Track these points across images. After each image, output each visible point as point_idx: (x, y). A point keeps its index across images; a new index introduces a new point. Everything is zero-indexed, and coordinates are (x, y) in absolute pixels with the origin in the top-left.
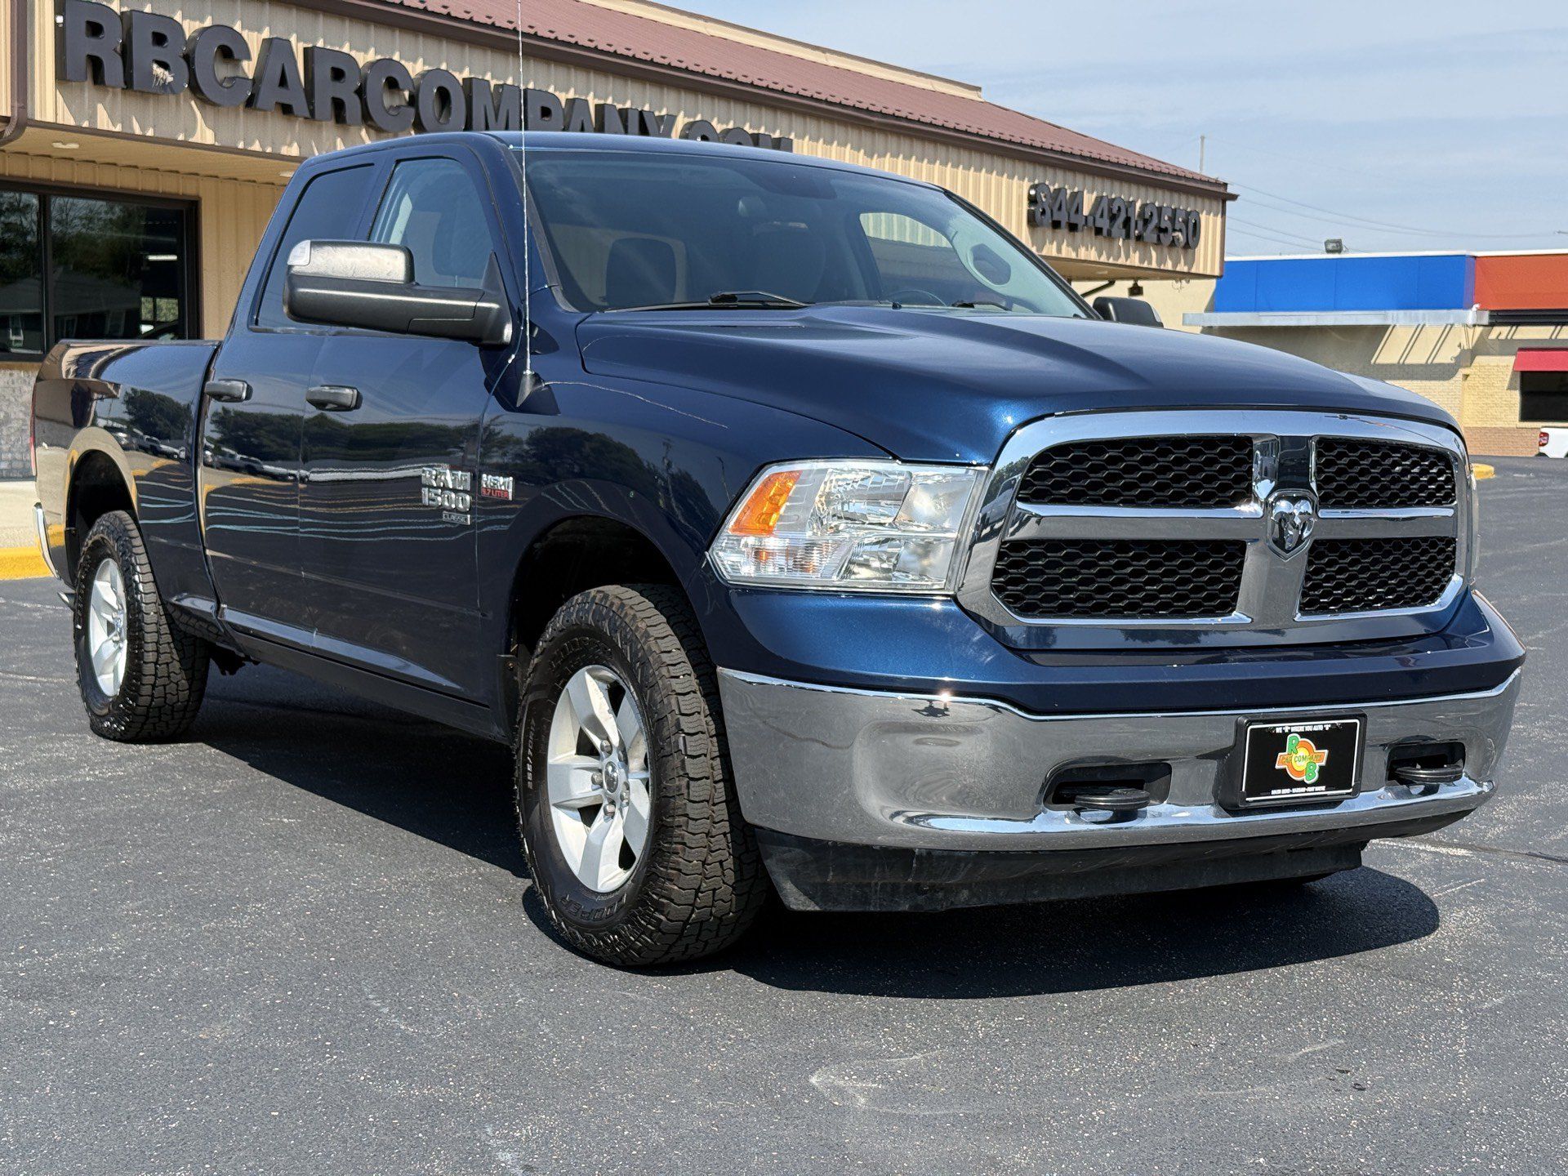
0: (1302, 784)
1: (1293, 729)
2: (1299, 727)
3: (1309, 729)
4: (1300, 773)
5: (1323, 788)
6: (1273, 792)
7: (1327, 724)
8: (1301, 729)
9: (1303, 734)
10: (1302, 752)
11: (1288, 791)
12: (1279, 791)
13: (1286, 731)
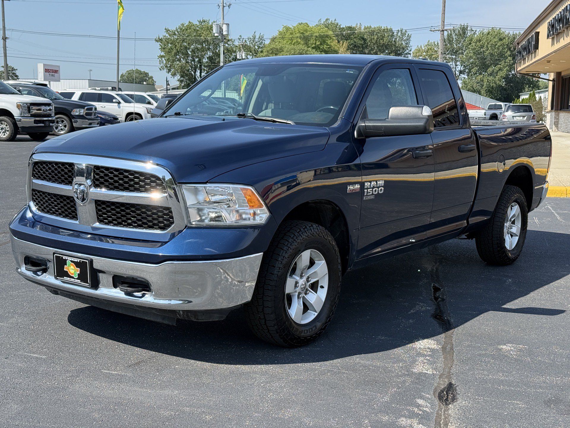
0: (73, 278)
1: (68, 259)
2: (70, 259)
3: (73, 260)
4: (72, 274)
5: (80, 281)
6: (65, 277)
7: (78, 260)
8: (71, 259)
9: (72, 261)
10: (72, 267)
11: (69, 279)
12: (66, 278)
13: (66, 259)
